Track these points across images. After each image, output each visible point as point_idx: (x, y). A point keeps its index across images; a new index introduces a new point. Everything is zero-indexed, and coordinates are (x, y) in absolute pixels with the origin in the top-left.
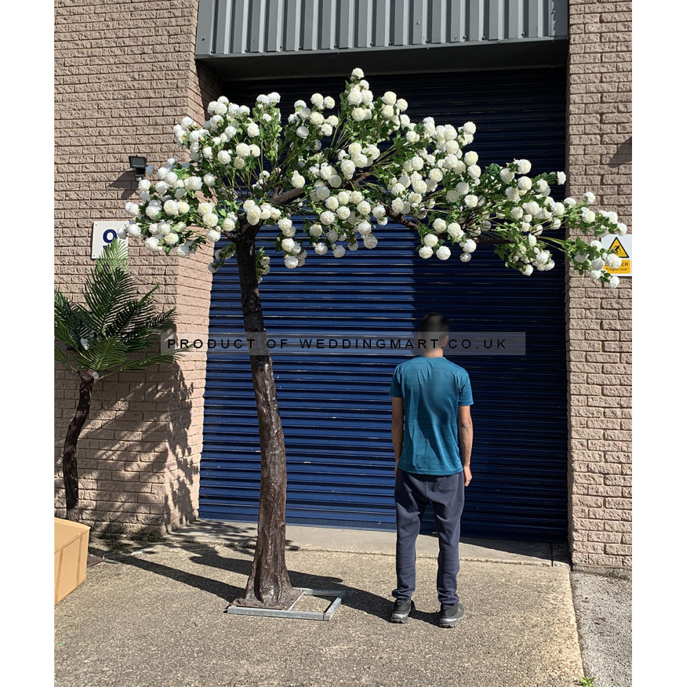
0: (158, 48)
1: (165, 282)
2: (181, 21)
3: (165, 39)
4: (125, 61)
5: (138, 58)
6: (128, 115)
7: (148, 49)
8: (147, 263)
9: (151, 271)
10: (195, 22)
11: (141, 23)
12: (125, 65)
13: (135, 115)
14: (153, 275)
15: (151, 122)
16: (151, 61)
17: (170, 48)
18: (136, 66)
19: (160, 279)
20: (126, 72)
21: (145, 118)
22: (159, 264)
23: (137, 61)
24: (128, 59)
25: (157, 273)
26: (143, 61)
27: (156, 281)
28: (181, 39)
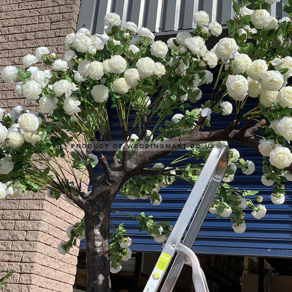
0: (40, 34)
1: (21, 270)
2: (63, 9)
3: (47, 26)
4: (8, 47)
5: (21, 44)
6: (4, 97)
7: (29, 36)
8: (5, 248)
9: (7, 258)
10: (77, 9)
11: (26, 13)
12: (7, 51)
13: (12, 97)
14: (9, 261)
15: (26, 103)
16: (33, 46)
17: (51, 34)
18: (17, 51)
19: (15, 267)
20: (8, 57)
21: (21, 100)
22: (16, 249)
23: (19, 46)
24: (12, 45)
25: (13, 259)
26: (25, 47)
27: (10, 268)
28: (62, 25)
